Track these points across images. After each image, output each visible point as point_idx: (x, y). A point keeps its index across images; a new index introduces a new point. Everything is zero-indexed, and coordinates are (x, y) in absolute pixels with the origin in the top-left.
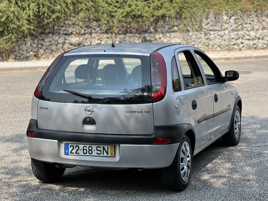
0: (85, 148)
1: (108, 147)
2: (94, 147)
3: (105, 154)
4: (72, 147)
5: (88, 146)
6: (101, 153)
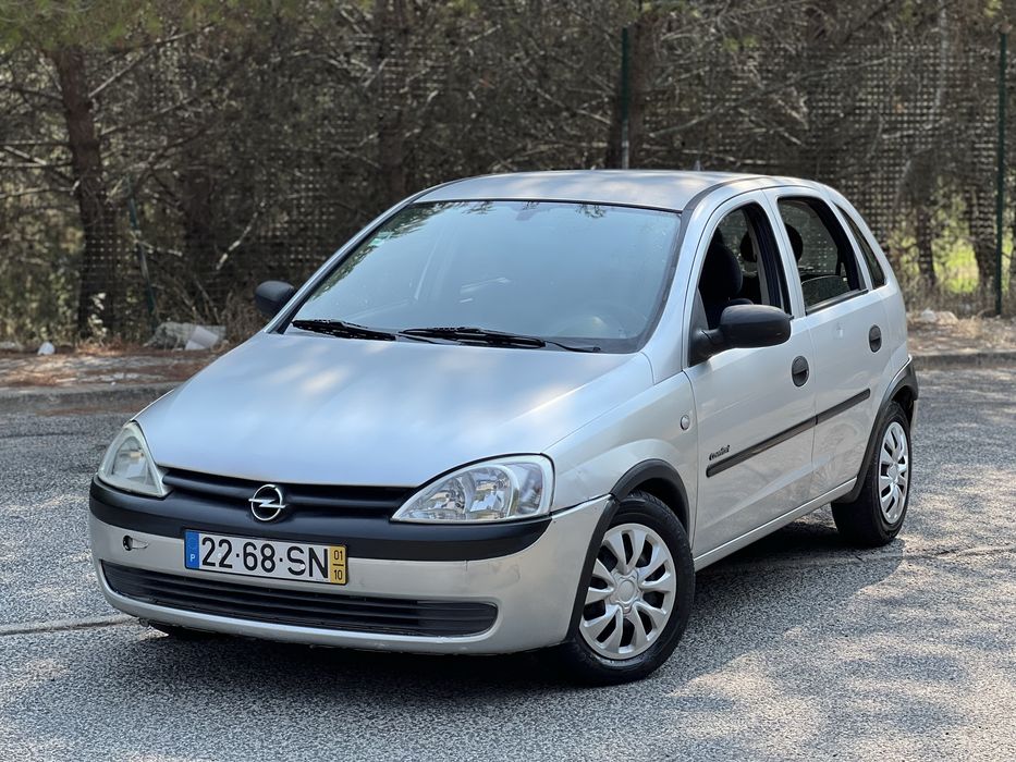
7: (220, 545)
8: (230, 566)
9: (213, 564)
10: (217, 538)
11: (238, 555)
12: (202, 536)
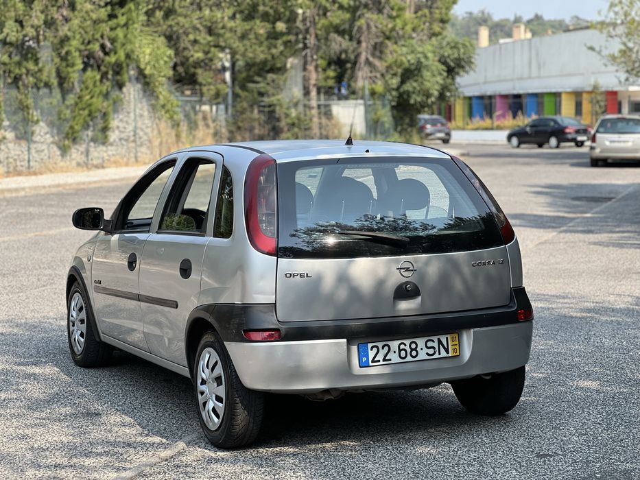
0: (402, 347)
1: (447, 338)
2: (421, 342)
3: (444, 354)
4: (375, 350)
5: (407, 342)
6: (435, 353)
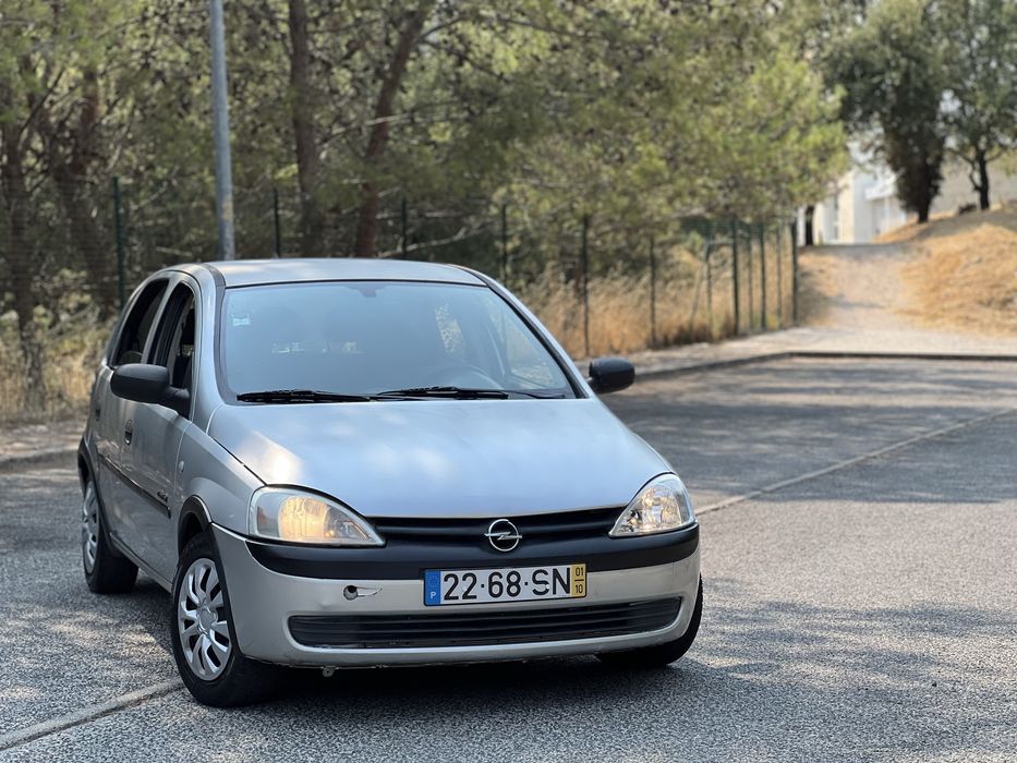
7: (464, 579)
8: (475, 597)
9: (457, 598)
10: (460, 574)
11: (483, 586)
12: (444, 574)
